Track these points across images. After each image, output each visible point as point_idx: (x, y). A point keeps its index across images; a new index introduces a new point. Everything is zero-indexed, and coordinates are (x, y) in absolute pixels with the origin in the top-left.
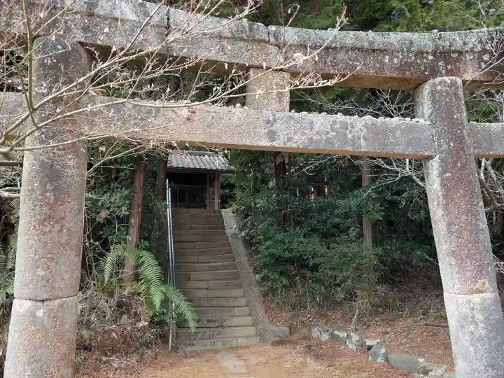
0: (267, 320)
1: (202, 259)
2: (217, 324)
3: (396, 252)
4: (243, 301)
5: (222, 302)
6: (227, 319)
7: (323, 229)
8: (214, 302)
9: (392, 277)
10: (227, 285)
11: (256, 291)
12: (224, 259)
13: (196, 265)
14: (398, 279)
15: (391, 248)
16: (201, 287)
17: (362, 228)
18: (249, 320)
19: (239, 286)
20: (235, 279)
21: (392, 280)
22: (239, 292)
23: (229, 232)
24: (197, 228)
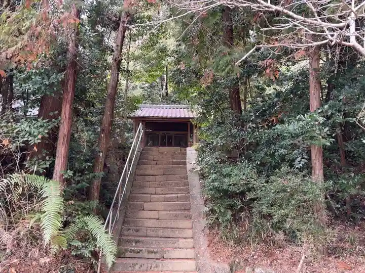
0: (208, 255)
1: (159, 190)
2: (158, 256)
3: (355, 187)
4: (189, 233)
5: (169, 233)
6: (168, 251)
7: (271, 163)
8: (160, 233)
9: (353, 214)
10: (176, 216)
11: (204, 222)
12: (180, 190)
13: (152, 196)
14: (359, 217)
15: (348, 183)
16: (152, 217)
17: (310, 159)
18: (191, 253)
19: (188, 217)
20: (186, 211)
21: (352, 217)
22: (186, 224)
23: (189, 167)
24: (162, 163)
